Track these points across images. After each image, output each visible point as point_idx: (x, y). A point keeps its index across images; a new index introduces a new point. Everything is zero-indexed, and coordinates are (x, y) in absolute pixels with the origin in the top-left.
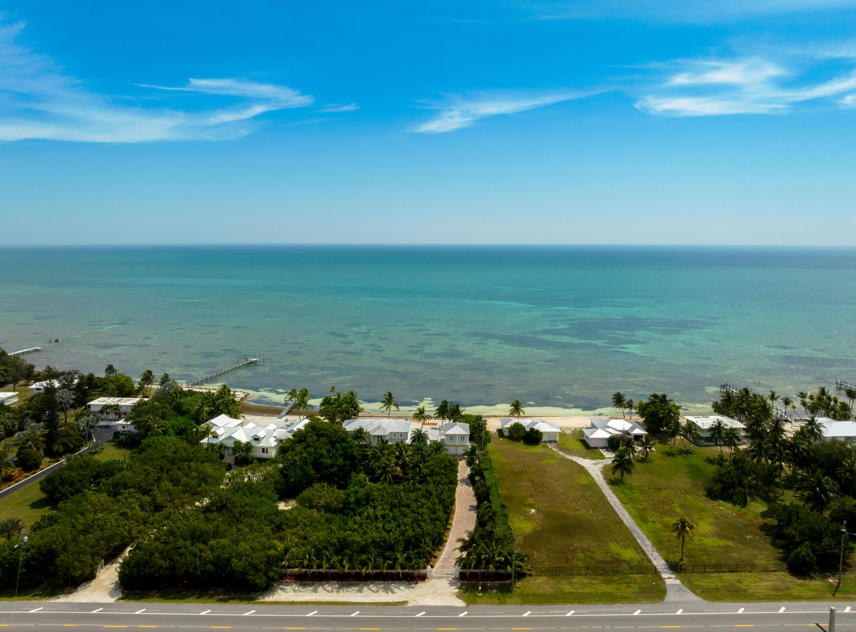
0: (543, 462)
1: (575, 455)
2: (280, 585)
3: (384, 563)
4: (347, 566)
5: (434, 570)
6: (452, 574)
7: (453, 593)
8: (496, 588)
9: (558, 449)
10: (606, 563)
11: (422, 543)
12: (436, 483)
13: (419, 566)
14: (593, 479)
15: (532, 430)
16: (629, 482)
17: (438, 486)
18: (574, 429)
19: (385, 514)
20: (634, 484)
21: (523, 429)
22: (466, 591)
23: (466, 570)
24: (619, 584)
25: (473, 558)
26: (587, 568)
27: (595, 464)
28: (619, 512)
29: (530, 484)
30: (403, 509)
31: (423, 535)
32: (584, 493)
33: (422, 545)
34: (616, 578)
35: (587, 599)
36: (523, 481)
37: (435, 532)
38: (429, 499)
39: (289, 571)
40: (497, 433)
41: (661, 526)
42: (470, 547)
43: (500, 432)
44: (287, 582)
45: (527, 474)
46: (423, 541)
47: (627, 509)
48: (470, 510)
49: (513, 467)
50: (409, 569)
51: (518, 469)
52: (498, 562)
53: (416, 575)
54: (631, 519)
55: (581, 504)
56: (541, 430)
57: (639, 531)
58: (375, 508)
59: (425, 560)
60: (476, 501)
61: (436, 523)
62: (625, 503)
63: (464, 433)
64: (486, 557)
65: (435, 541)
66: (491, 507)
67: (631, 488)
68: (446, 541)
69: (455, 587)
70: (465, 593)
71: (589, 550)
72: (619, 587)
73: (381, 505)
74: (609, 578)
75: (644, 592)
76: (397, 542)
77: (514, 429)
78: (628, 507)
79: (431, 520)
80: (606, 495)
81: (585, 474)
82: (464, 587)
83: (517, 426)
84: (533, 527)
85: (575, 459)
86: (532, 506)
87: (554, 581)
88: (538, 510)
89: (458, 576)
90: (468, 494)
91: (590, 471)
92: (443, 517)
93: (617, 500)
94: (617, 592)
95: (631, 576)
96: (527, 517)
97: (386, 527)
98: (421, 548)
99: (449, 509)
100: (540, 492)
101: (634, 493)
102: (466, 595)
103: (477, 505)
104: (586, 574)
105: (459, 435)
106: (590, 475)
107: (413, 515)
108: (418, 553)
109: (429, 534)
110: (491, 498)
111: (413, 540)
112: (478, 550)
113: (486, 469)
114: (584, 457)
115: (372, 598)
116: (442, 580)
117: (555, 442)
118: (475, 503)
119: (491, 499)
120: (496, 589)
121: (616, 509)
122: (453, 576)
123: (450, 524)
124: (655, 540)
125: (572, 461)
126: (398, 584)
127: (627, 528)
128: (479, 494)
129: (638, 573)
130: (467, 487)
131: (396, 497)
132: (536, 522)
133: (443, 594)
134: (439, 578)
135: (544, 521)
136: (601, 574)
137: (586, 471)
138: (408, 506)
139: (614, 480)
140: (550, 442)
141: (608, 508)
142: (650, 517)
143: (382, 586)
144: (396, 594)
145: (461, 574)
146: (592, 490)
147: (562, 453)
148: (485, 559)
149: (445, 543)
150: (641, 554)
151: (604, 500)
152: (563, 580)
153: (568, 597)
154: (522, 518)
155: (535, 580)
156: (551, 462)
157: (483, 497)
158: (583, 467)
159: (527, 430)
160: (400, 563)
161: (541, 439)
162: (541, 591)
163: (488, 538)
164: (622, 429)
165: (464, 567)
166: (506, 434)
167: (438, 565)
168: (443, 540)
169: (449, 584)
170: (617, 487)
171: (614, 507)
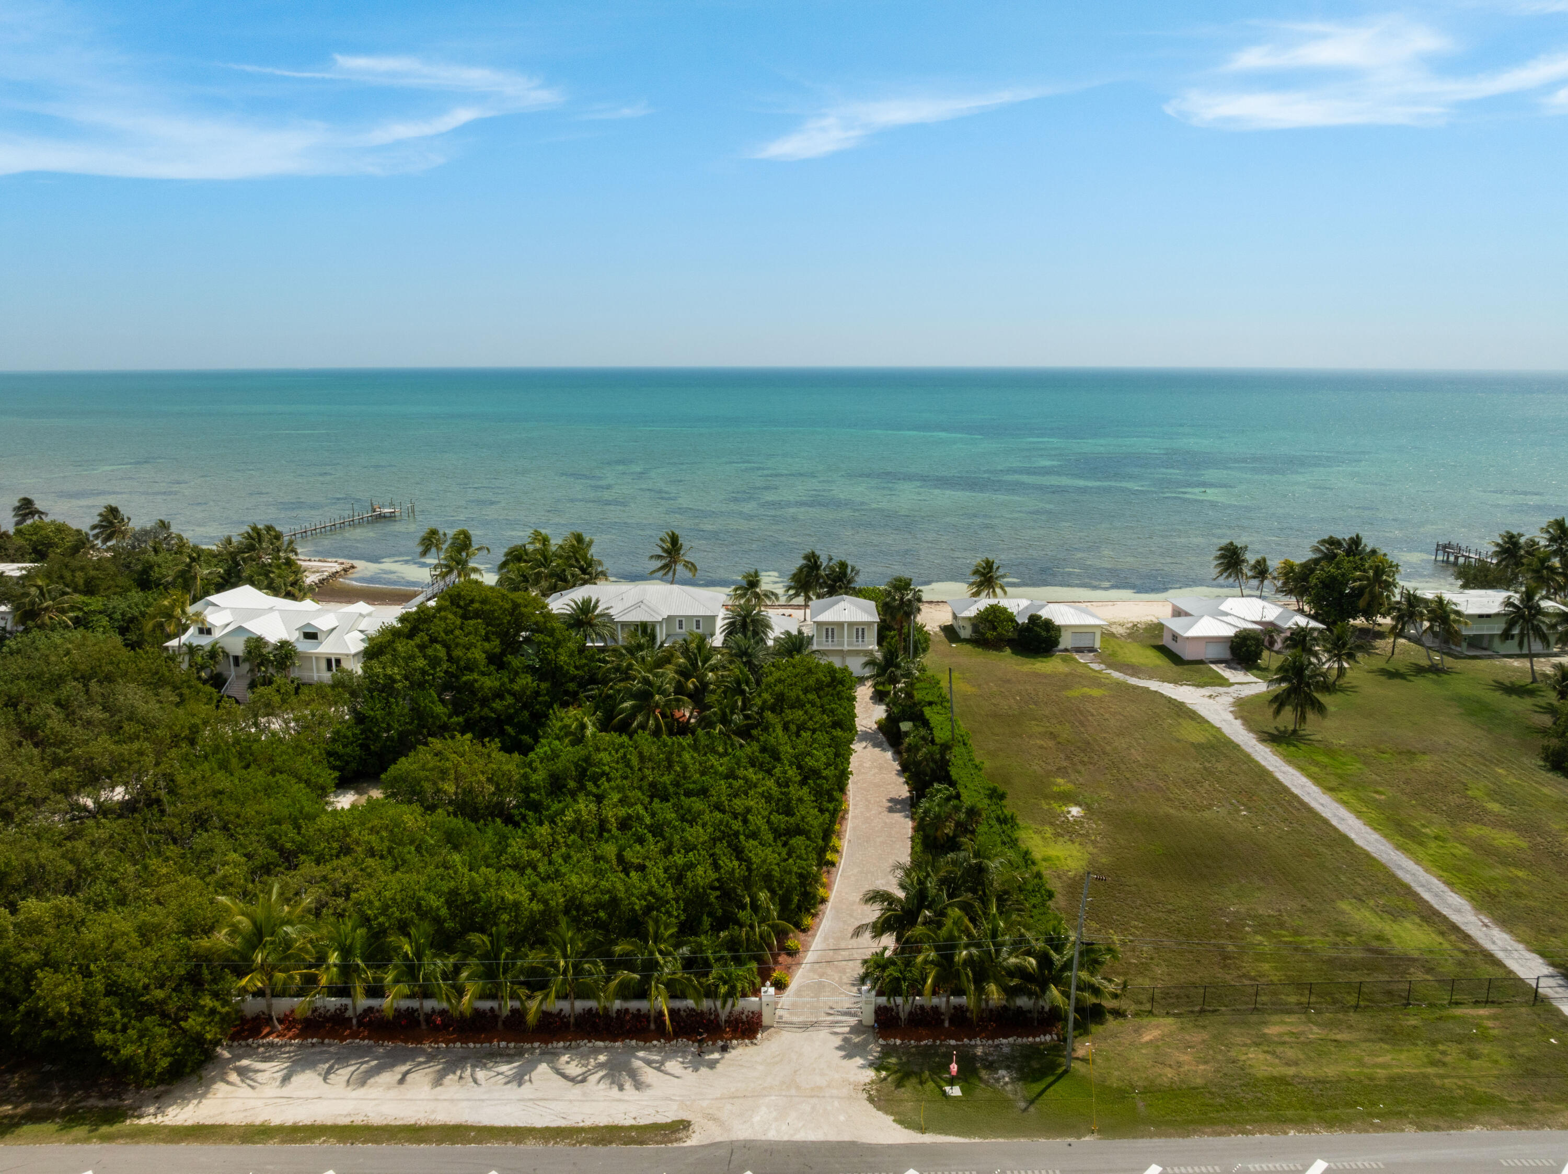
0: (1074, 693)
1: (1151, 678)
2: (240, 1058)
3: (608, 980)
4: (471, 989)
5: (787, 997)
6: (847, 1014)
7: (856, 1086)
8: (1008, 1062)
9: (1103, 666)
10: (1354, 969)
11: (743, 907)
12: (793, 728)
13: (733, 987)
14: (1219, 730)
15: (1034, 619)
16: (1318, 737)
17: (798, 735)
18: (1130, 625)
19: (629, 817)
20: (1335, 742)
21: (1011, 618)
22: (903, 1075)
23: (899, 1000)
24: (1434, 1043)
25: (926, 962)
26: (1299, 986)
27: (1210, 696)
28: (1326, 813)
29: (1051, 743)
30: (686, 801)
31: (747, 882)
32: (1207, 765)
33: (742, 915)
34: (1413, 1021)
35: (1347, 1105)
36: (1030, 737)
37: (790, 872)
38: (769, 772)
39: (283, 1005)
40: (942, 634)
41: (1466, 850)
42: (913, 923)
43: (950, 632)
44: (272, 1045)
45: (1036, 719)
46: (748, 900)
47: (1345, 803)
48: (891, 810)
49: (995, 705)
50: (698, 1000)
51: (1010, 708)
52: (1014, 972)
53: (723, 1016)
54: (1368, 829)
55: (1207, 792)
56: (1058, 621)
57: (1409, 864)
58: (599, 799)
59: (754, 965)
60: (906, 787)
61: (793, 841)
62: (1331, 789)
63: (865, 618)
64: (971, 955)
65: (790, 901)
66: (958, 796)
67: (1329, 751)
68: (823, 901)
69: (859, 1061)
70: (899, 1084)
71: (1281, 925)
72: (1438, 1056)
73: (620, 789)
74: (1385, 1019)
75: (1535, 1074)
76: (656, 903)
77: (986, 620)
78: (1345, 798)
79: (778, 833)
80: (1271, 769)
81: (1192, 719)
82: (893, 1060)
83: (994, 612)
84: (1087, 856)
85: (1154, 685)
86: (1068, 798)
87: (1205, 1035)
88: (1088, 808)
89: (869, 1018)
90: (881, 768)
91: (1203, 712)
92: (815, 823)
93: (1304, 780)
94: (1442, 1077)
95: (1458, 1011)
96: (1061, 826)
97: (628, 854)
98: (741, 926)
99: (831, 799)
100: (1082, 762)
101: (1344, 764)
102: (906, 1093)
103: (911, 798)
104: (1304, 1008)
105: (851, 624)
106: (1208, 722)
107: (719, 815)
108: (733, 945)
109: (768, 878)
110: (954, 772)
111: (712, 899)
112: (943, 932)
113: (930, 704)
114: (1175, 682)
115: (558, 1107)
116: (812, 1033)
117: (1092, 650)
118: (904, 792)
119: (954, 777)
120: (1008, 1068)
121: (1314, 804)
122: (853, 1021)
123: (836, 850)
124: (1474, 894)
125: (1147, 690)
126: (660, 1050)
127: (1368, 855)
128: (917, 764)
129: (1476, 1003)
130: (877, 750)
131: (670, 767)
132: (1094, 842)
133: (820, 1088)
134: (805, 1026)
135: (1115, 840)
136: (1356, 1008)
137: (1194, 712)
138: (703, 792)
139: (1276, 733)
140: (1079, 650)
141: (1289, 802)
142: (1423, 826)
143: (602, 1058)
144: (648, 1093)
145: (881, 1012)
146: (1226, 756)
147: (1116, 675)
148: (969, 961)
149: (821, 907)
150: (1453, 937)
151: (1270, 780)
152: (1235, 1031)
153: (1273, 1096)
154: (1049, 831)
155: (1138, 1030)
156: (1096, 692)
157: (928, 771)
158: (1182, 704)
159: (1020, 622)
160: (665, 978)
161: (1056, 643)
162: (1169, 1073)
163: (974, 892)
164: (1258, 619)
165: (890, 988)
166: (966, 633)
167: (799, 979)
168: (814, 897)
169: (839, 1048)
170: (1292, 748)
171: (1306, 799)
